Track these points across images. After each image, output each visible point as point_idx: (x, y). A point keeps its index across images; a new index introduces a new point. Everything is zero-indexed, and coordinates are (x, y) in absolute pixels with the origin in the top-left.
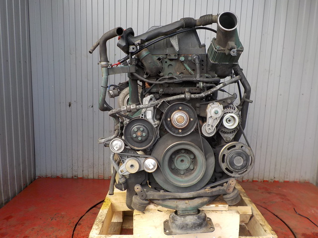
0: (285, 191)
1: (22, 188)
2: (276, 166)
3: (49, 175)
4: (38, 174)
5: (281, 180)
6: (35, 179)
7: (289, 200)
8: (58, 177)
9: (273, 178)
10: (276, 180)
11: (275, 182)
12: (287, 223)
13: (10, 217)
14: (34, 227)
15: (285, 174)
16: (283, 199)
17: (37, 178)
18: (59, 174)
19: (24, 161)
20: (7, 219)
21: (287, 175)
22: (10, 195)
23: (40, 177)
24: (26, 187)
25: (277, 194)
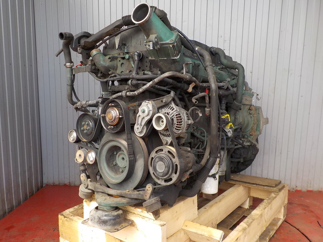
0: (308, 201)
1: (28, 196)
2: (297, 174)
3: (57, 183)
4: (45, 181)
5: (304, 190)
6: (42, 187)
7: (312, 212)
8: (65, 185)
9: (295, 187)
10: (299, 189)
11: (297, 191)
12: (309, 238)
13: (12, 227)
14: (35, 239)
15: (308, 183)
16: (305, 210)
17: (44, 185)
18: (67, 182)
19: (30, 168)
20: (8, 229)
21: (310, 184)
22: (14, 204)
23: (47, 185)
24: (32, 194)
25: (300, 205)
